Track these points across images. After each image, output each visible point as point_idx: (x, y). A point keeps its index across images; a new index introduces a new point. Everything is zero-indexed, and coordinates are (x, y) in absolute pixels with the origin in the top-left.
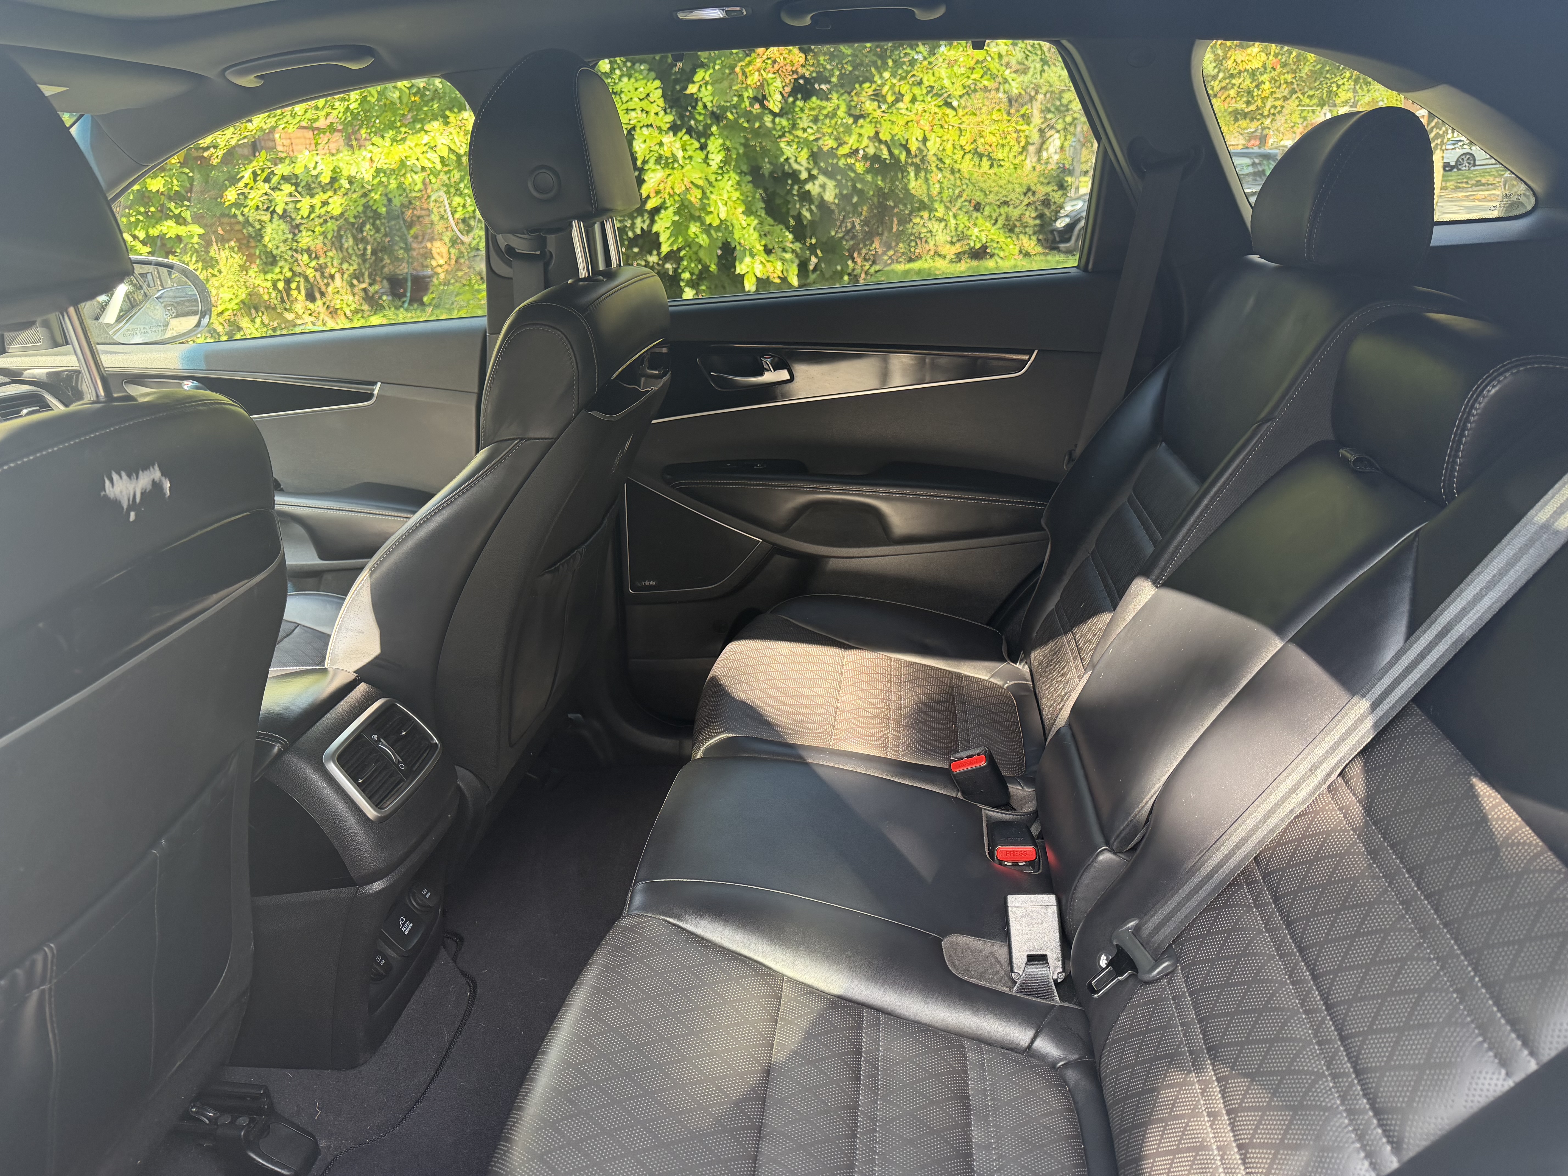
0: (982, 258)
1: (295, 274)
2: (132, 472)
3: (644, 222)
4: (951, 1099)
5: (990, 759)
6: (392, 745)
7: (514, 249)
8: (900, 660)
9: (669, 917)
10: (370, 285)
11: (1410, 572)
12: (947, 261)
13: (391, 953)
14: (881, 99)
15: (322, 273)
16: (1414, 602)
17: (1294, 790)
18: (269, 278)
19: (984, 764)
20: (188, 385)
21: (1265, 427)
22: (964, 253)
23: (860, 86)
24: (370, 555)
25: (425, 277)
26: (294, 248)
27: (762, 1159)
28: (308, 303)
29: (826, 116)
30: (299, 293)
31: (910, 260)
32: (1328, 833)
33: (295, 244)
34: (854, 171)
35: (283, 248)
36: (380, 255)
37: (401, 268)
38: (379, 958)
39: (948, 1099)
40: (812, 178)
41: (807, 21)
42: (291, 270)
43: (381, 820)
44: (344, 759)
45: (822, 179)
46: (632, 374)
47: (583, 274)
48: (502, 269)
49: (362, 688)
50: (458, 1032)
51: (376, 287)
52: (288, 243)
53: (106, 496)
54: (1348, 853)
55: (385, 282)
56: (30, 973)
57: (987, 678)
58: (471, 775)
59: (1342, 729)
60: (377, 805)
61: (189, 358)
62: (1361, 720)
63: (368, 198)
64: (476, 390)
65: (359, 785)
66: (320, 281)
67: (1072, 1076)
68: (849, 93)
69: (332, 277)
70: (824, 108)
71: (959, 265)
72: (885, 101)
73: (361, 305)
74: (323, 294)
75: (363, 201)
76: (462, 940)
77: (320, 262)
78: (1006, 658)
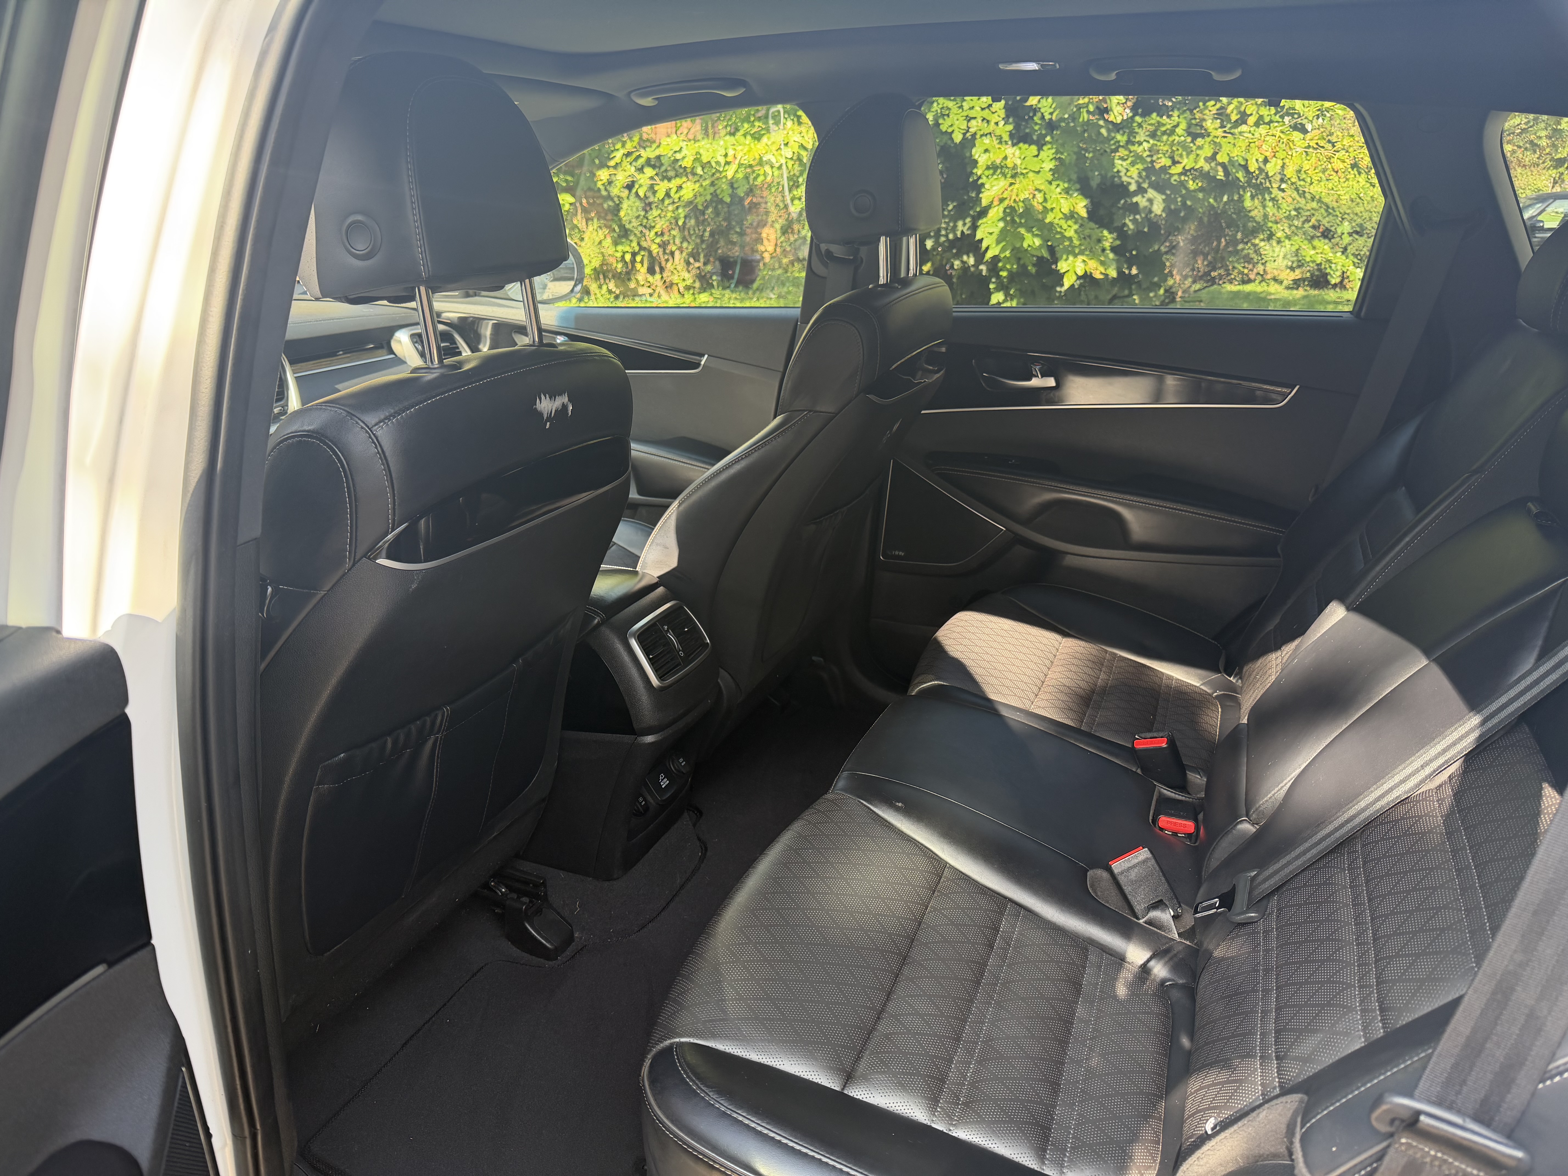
0: (1322, 288)
1: (641, 248)
2: (553, 396)
3: (964, 224)
4: (1066, 981)
5: (1172, 742)
6: (677, 636)
7: (832, 253)
8: (1115, 654)
9: (865, 800)
10: (705, 264)
11: (1550, 614)
12: (1283, 287)
13: (649, 798)
14: (1224, 118)
15: (664, 250)
16: (1546, 640)
17: (1403, 781)
18: (620, 251)
19: (1164, 745)
20: (560, 339)
21: (1473, 479)
22: (1304, 280)
23: (1204, 104)
24: (675, 497)
25: (752, 261)
26: (644, 224)
27: (901, 978)
28: (648, 276)
29: (1164, 133)
30: (643, 266)
31: (1244, 282)
32: (1420, 817)
33: (645, 221)
34: (1186, 188)
35: (635, 223)
36: (717, 237)
37: (734, 251)
38: (641, 799)
39: (1063, 980)
40: (1141, 191)
41: (1113, 76)
42: (639, 244)
43: (661, 689)
44: (642, 638)
45: (1151, 193)
46: (911, 367)
47: (882, 281)
48: (820, 269)
49: (661, 590)
50: (688, 880)
51: (709, 268)
52: (640, 219)
53: (536, 408)
54: (1430, 832)
55: (717, 263)
56: (433, 723)
57: (1198, 685)
58: (730, 677)
59: (1456, 735)
60: (660, 677)
61: (564, 318)
62: (1472, 730)
63: (716, 187)
64: (781, 370)
65: (650, 659)
66: (662, 256)
67: (1176, 994)
68: (1191, 111)
69: (672, 253)
70: (1164, 125)
71: (1295, 292)
72: (1229, 121)
73: (694, 281)
74: (662, 269)
75: (712, 190)
76: (701, 813)
77: (664, 239)
78: (1221, 669)
